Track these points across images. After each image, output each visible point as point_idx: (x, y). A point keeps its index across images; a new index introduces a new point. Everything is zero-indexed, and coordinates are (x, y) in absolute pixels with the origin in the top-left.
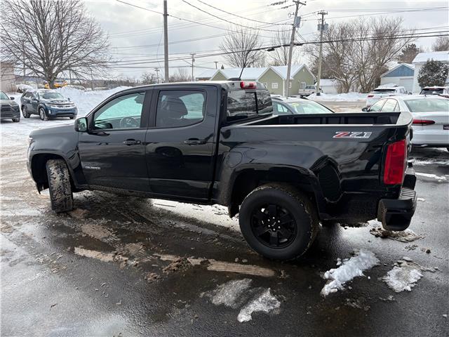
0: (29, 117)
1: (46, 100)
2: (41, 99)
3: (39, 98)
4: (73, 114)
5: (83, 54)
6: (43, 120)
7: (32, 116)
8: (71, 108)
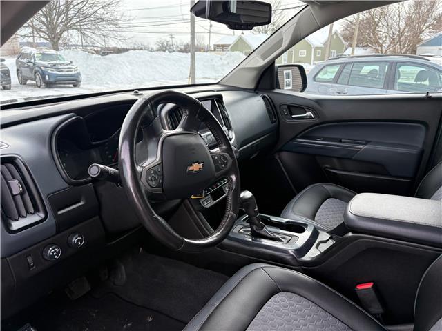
0: (25, 84)
1: (43, 63)
2: (38, 61)
3: (35, 60)
4: (76, 81)
5: (91, 11)
6: (40, 87)
7: (29, 82)
8: (73, 73)
